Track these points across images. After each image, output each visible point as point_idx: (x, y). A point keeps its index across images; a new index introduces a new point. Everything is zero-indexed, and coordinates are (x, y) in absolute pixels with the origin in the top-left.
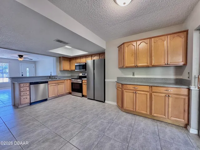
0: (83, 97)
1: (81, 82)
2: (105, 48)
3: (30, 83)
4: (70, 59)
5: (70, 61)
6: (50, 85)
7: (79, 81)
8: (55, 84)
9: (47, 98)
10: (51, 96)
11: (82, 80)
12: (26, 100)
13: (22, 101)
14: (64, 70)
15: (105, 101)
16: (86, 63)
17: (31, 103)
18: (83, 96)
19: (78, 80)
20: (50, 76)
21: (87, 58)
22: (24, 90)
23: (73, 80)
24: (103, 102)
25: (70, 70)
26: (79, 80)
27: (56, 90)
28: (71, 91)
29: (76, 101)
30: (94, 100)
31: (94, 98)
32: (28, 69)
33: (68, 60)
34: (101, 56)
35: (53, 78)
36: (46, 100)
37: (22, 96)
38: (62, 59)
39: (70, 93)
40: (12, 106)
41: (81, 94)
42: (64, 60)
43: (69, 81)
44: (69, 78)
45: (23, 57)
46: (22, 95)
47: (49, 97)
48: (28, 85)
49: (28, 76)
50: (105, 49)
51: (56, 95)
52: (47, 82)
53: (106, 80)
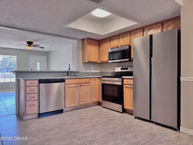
0: (124, 114)
1: (120, 83)
2: (181, 4)
3: (40, 80)
4: (99, 42)
5: (99, 46)
6: (68, 86)
7: (117, 81)
8: (75, 85)
9: (63, 108)
10: (68, 106)
11: (123, 79)
12: (33, 108)
13: (28, 109)
14: (89, 62)
15: (181, 128)
16: (130, 47)
17: (39, 114)
18: (124, 111)
19: (115, 79)
20: (68, 72)
21: (132, 36)
22: (31, 91)
23: (106, 79)
24: (175, 130)
25: (99, 62)
26: (117, 79)
27: (76, 95)
28: (101, 100)
29: (112, 120)
30: (150, 121)
31: (150, 118)
32: (38, 64)
33: (96, 44)
34: (165, 26)
35: (73, 74)
36: (61, 111)
37: (28, 101)
38: (86, 43)
39: (99, 104)
40: (15, 115)
41: (121, 106)
42: (90, 43)
43: (97, 80)
44: (98, 77)
45: (33, 44)
46: (27, 99)
47: (66, 107)
48: (36, 82)
49: (38, 69)
50: (181, 6)
51: (77, 104)
52: (63, 81)
53: (182, 79)
